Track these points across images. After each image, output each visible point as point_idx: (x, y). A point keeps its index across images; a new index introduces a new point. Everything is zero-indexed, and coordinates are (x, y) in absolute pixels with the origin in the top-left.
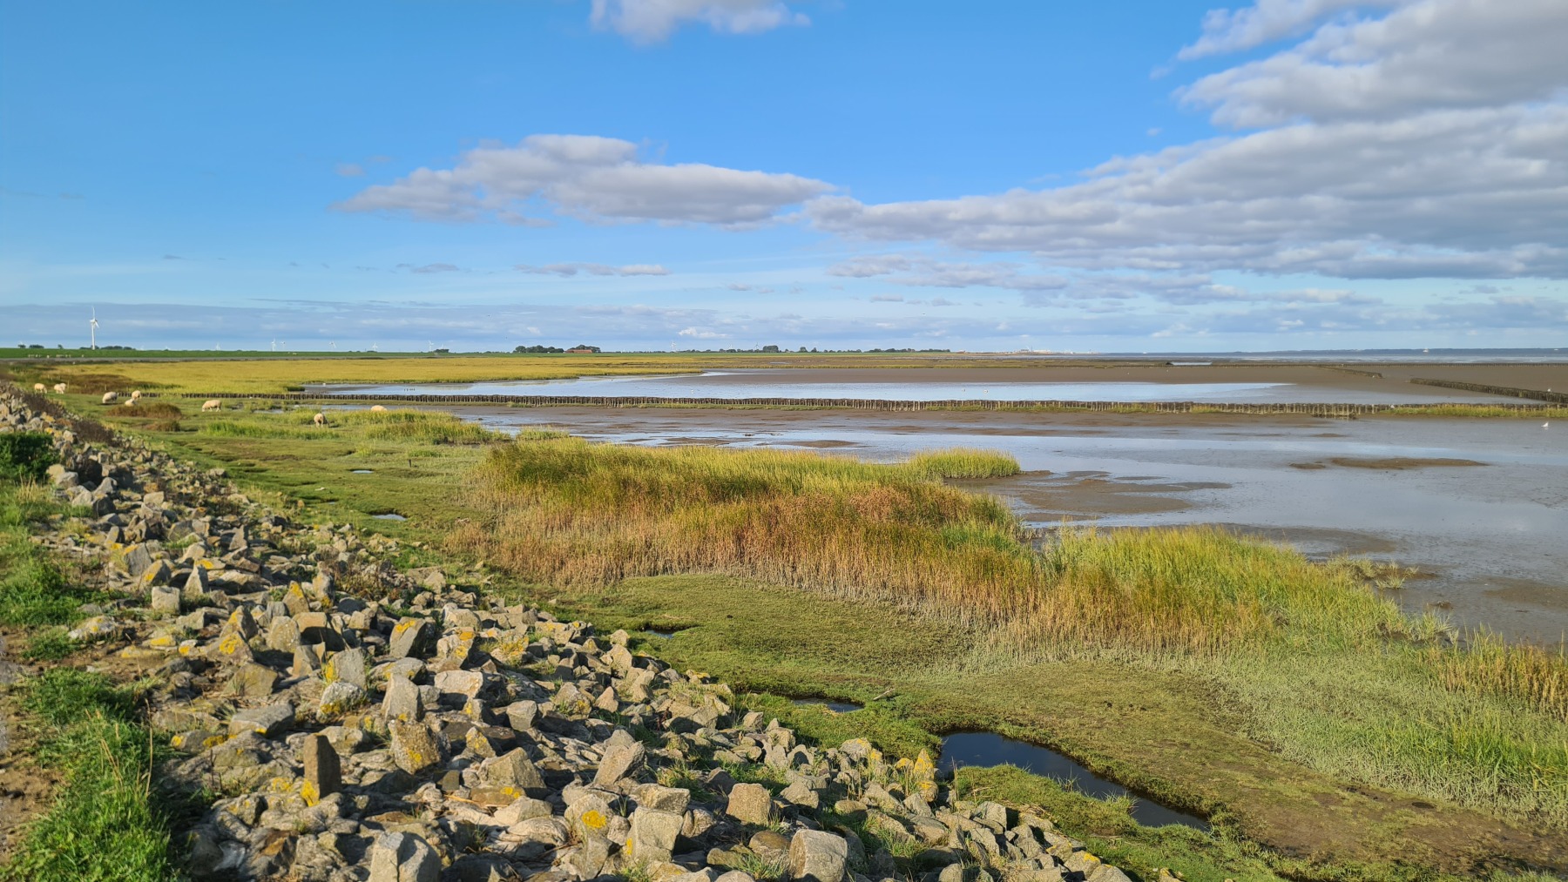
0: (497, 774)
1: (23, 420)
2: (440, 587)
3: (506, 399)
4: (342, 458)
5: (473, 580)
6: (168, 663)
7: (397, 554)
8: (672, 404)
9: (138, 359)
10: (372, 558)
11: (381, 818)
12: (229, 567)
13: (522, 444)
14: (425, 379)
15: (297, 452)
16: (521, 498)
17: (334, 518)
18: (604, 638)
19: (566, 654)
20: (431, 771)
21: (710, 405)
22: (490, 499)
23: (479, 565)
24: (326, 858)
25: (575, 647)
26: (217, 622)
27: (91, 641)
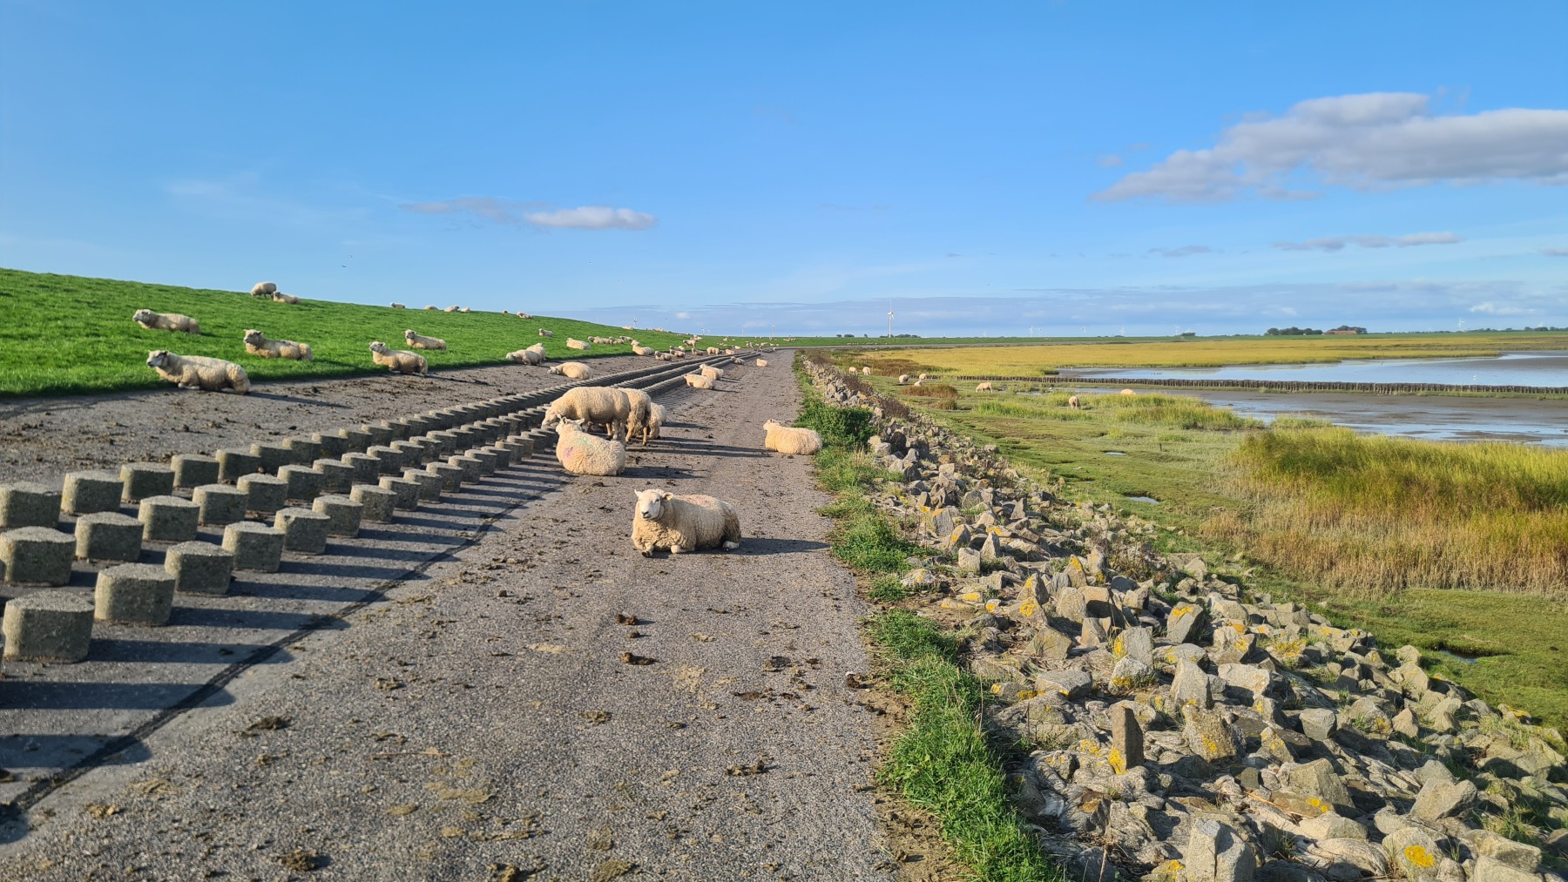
0: (1300, 781)
1: (845, 397)
2: (1201, 574)
3: (1258, 384)
4: (1095, 439)
5: (1234, 571)
6: (980, 617)
7: (1155, 537)
8: (1461, 392)
9: (923, 346)
10: (1132, 539)
11: (1186, 801)
12: (1014, 536)
13: (1278, 432)
14: (1172, 363)
15: (1055, 432)
16: (1280, 490)
17: (1093, 497)
18: (1387, 651)
19: (1348, 664)
20: (1227, 763)
21: (1513, 393)
22: (1245, 488)
23: (1237, 557)
24: (1138, 828)
25: (1357, 657)
26: (1012, 586)
27: (919, 589)
